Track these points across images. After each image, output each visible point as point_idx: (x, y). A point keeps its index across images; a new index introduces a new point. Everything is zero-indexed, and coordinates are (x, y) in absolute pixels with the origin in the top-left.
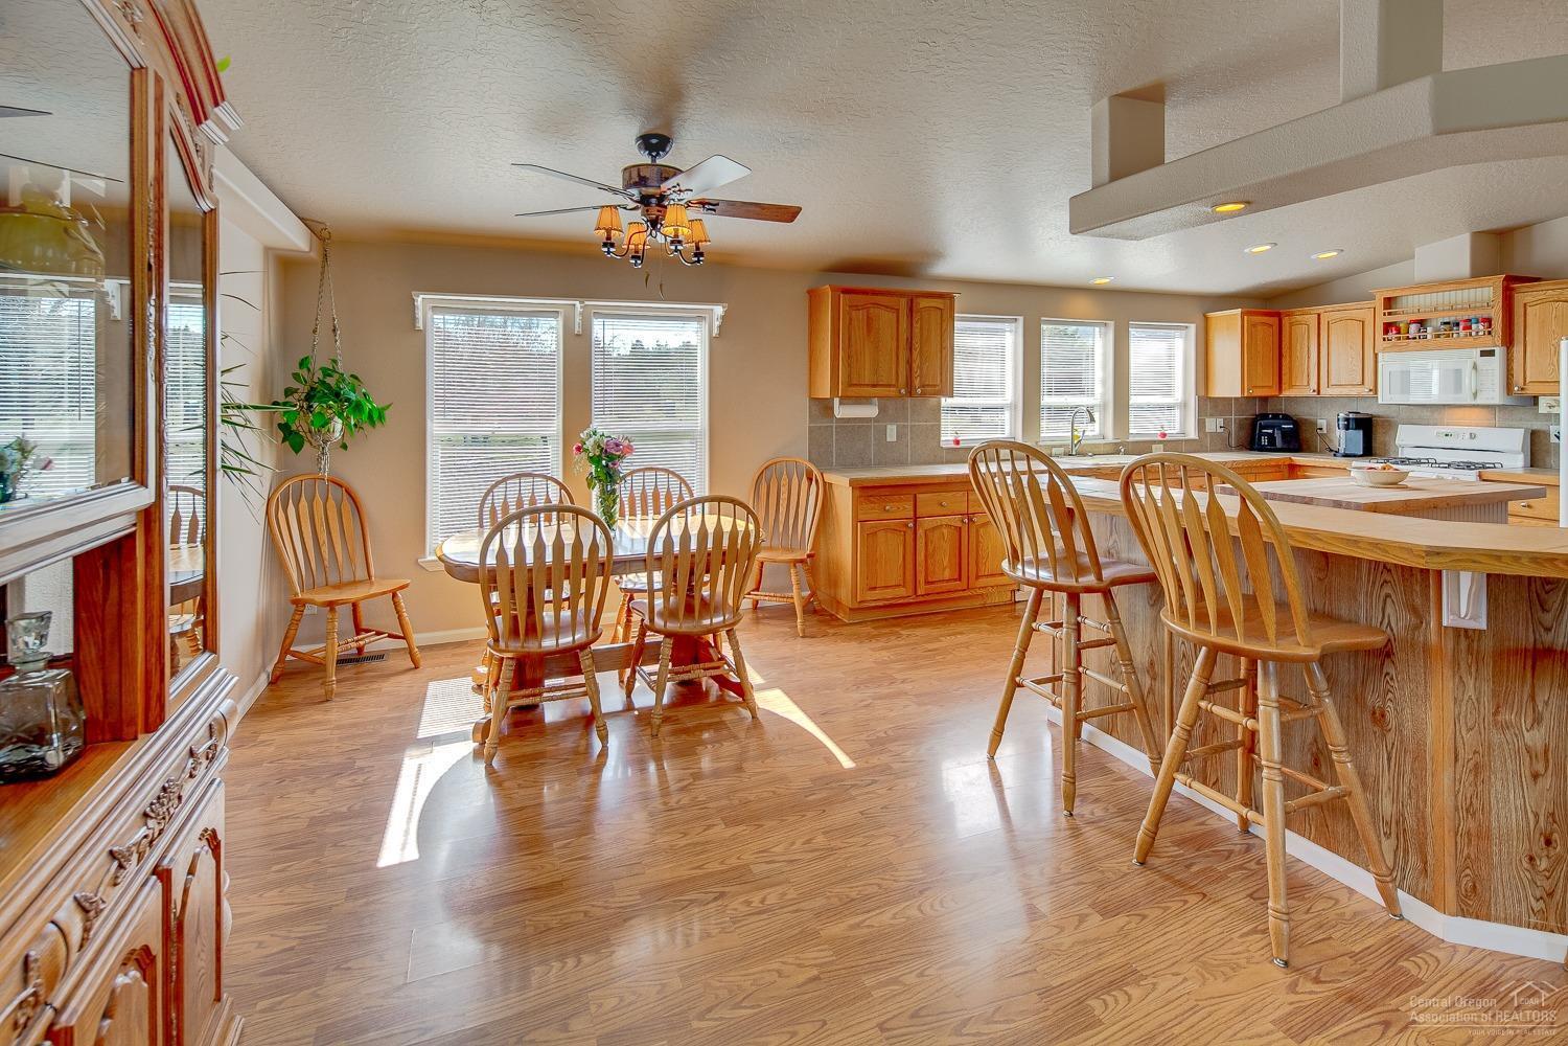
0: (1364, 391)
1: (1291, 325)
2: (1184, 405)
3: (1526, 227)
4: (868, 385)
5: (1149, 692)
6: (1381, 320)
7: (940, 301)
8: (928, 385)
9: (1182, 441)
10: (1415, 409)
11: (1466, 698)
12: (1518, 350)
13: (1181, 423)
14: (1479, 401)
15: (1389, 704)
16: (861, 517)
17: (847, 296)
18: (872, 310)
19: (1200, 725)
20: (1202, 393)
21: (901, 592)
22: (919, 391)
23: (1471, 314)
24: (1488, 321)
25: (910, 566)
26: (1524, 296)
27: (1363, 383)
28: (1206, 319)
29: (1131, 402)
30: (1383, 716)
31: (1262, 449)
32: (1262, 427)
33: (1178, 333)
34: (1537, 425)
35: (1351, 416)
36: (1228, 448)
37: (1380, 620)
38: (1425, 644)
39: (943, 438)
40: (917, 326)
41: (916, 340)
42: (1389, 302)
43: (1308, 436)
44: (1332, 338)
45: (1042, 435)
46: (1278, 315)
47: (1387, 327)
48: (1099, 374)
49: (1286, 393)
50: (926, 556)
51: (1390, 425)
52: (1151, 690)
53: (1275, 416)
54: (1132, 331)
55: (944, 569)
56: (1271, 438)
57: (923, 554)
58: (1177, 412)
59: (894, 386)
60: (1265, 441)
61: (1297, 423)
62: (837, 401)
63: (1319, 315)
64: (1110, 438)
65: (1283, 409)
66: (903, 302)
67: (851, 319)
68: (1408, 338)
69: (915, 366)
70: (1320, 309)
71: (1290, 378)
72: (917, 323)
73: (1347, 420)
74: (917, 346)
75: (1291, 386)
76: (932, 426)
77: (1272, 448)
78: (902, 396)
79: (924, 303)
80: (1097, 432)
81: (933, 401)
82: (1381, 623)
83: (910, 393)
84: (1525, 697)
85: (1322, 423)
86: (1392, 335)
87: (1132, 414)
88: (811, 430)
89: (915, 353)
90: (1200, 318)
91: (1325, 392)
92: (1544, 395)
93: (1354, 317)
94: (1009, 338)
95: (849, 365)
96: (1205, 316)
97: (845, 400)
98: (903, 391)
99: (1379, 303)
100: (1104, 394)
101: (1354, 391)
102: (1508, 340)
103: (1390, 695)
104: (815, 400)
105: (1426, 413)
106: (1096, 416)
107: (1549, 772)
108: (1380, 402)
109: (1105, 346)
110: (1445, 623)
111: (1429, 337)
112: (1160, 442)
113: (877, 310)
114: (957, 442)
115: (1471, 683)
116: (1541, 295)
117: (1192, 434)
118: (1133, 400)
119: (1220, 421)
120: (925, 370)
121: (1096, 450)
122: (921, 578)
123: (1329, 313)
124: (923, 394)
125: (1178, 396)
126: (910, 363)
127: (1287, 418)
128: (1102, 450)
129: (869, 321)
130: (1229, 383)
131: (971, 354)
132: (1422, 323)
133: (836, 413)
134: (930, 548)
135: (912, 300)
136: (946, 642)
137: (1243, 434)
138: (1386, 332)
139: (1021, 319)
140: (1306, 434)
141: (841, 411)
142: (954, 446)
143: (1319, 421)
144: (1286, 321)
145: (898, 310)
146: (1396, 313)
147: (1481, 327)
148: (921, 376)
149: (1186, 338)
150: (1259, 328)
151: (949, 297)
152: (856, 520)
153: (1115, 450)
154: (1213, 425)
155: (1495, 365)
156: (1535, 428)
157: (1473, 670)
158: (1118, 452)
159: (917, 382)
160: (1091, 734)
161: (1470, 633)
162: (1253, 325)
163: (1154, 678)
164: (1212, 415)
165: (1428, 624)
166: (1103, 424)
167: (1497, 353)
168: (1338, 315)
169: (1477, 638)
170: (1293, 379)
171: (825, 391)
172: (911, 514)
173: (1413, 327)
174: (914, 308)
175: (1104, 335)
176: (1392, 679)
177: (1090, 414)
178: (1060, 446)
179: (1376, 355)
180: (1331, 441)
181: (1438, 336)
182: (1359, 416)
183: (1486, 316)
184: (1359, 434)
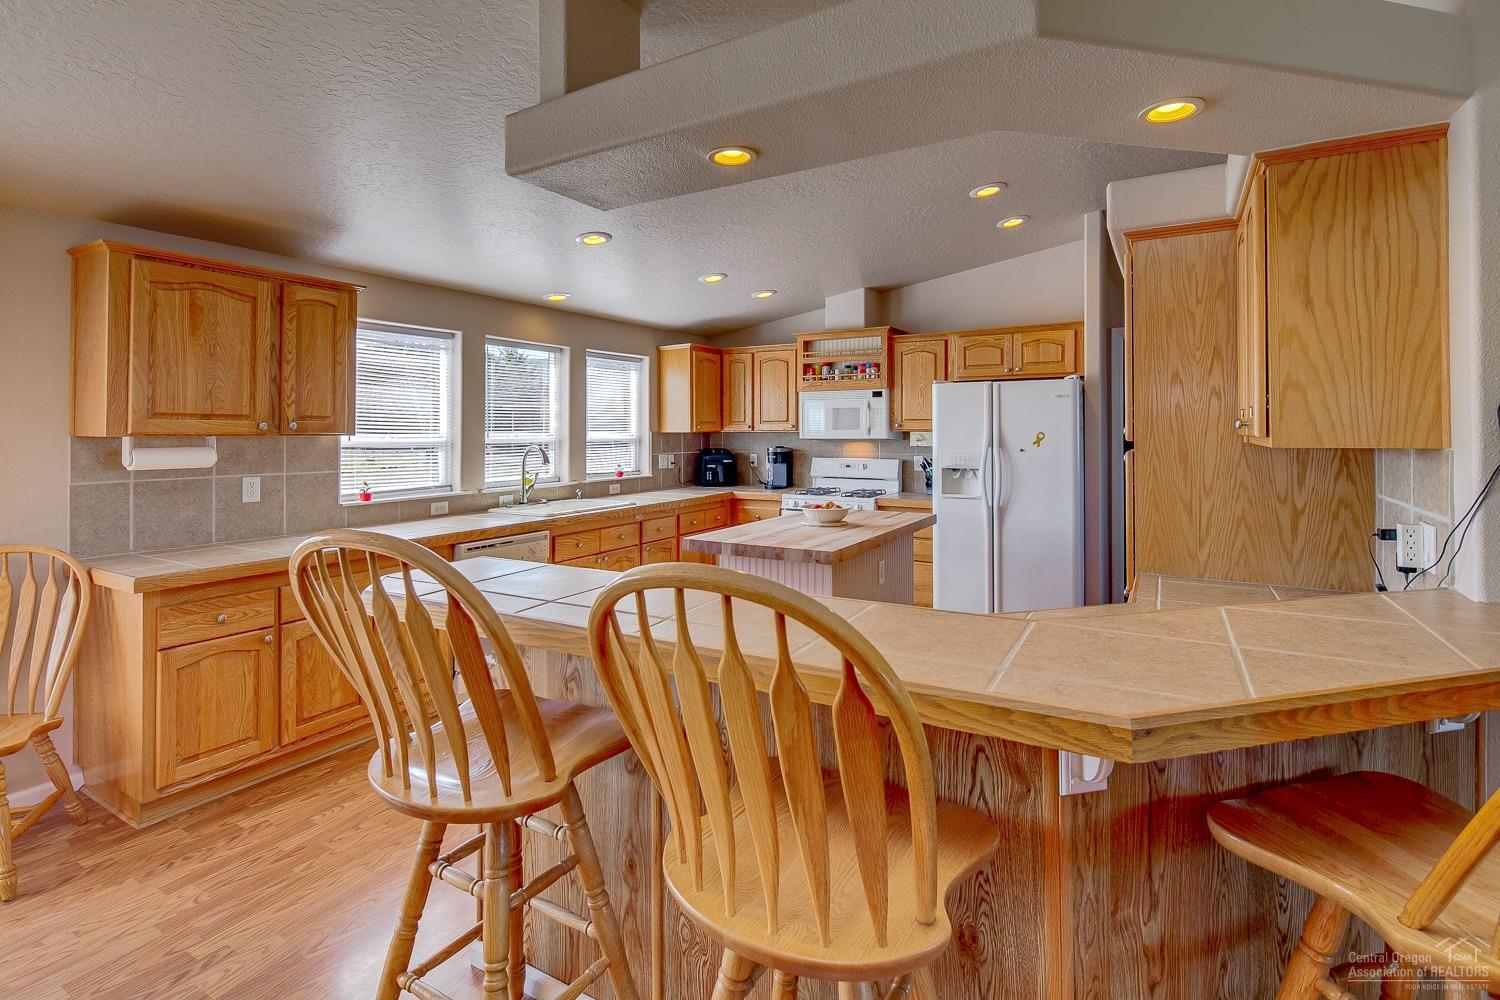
0: (788, 427)
1: (731, 363)
2: (640, 441)
3: (897, 288)
4: (192, 416)
5: (627, 913)
6: (802, 361)
7: (333, 293)
8: (311, 417)
9: (637, 479)
10: (824, 443)
11: (1085, 898)
12: (897, 391)
13: (634, 461)
14: (872, 437)
15: (983, 919)
16: (164, 642)
17: (145, 263)
18: (200, 294)
19: (705, 963)
20: (656, 429)
21: (253, 747)
22: (294, 425)
23: (867, 360)
24: (877, 366)
25: (268, 704)
26: (903, 346)
27: (788, 420)
28: (659, 352)
29: (588, 439)
30: (974, 939)
31: (708, 484)
32: (707, 463)
33: (633, 365)
34: (906, 456)
35: (779, 450)
36: (677, 485)
37: (968, 788)
38: (1034, 824)
39: (342, 492)
40: (290, 328)
41: (290, 347)
42: (807, 345)
43: (743, 469)
44: (764, 378)
45: (487, 480)
46: (719, 352)
47: (807, 368)
48: (553, 407)
49: (726, 429)
50: (299, 682)
51: (805, 458)
52: (631, 910)
53: (718, 451)
54: (590, 360)
55: (332, 693)
56: (715, 473)
57: (292, 682)
58: (632, 448)
59: (247, 417)
60: (709, 476)
61: (734, 457)
62: (126, 442)
63: (753, 354)
64: (566, 481)
65: (723, 444)
66: (264, 290)
67: (155, 304)
68: (821, 379)
69: (287, 387)
70: (754, 349)
71: (730, 414)
72: (291, 321)
73: (775, 454)
74: (290, 356)
75: (731, 422)
76: (326, 476)
77: (715, 483)
78: (261, 434)
79: (303, 293)
80: (551, 473)
81: (325, 440)
82: (971, 792)
83: (279, 428)
84: (1143, 876)
85: (754, 457)
86: (810, 376)
87: (589, 451)
88: (75, 493)
89: (287, 369)
90: (654, 351)
91: (759, 427)
92: (914, 430)
93: (780, 357)
94: (444, 359)
95: (152, 382)
96: (658, 349)
97: (144, 440)
98: (263, 425)
99: (800, 346)
100: (559, 430)
101: (780, 427)
102: (891, 385)
103: (984, 907)
104: (81, 441)
105: (831, 447)
106: (551, 455)
107: (1165, 977)
108: (801, 437)
109: (560, 376)
110: (1063, 792)
111: (836, 378)
112: (617, 482)
113: (210, 295)
114: (367, 497)
115: (1090, 874)
116: (911, 346)
117: (647, 472)
118: (591, 436)
119: (671, 458)
120: (305, 395)
121: (551, 495)
122: (289, 717)
123: (762, 352)
124: (300, 432)
125: (633, 431)
126: (277, 382)
127: (728, 454)
128: (557, 494)
129: (195, 309)
130: (679, 419)
131: (381, 375)
132: (830, 365)
133: (125, 461)
134: (307, 667)
135: (282, 288)
136: (324, 823)
137: (690, 469)
138: (805, 373)
139: (459, 334)
140: (741, 468)
141: (135, 459)
142: (360, 502)
143: (752, 455)
144: (726, 357)
145: (255, 298)
146: (811, 356)
147: (873, 371)
148: (298, 402)
149: (641, 370)
150: (705, 364)
151: (351, 291)
152: (154, 647)
153: (570, 494)
154: (666, 461)
155: (882, 403)
156: (904, 458)
157: (1092, 854)
158: (574, 496)
159: (290, 412)
160: (538, 985)
161: (1088, 798)
162: (700, 361)
163: (634, 890)
164: (664, 452)
165: (1038, 792)
166: (558, 464)
167: (883, 394)
168: (768, 355)
169: (1094, 804)
170: (733, 417)
171: (97, 425)
172: (271, 620)
173: (825, 369)
174: (286, 301)
175: (559, 362)
176: (987, 881)
177: (543, 452)
178: (510, 493)
179: (797, 394)
180: (761, 473)
181: (842, 378)
182: (784, 450)
183: (875, 361)
184: (783, 468)
